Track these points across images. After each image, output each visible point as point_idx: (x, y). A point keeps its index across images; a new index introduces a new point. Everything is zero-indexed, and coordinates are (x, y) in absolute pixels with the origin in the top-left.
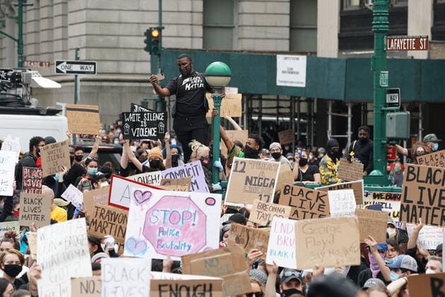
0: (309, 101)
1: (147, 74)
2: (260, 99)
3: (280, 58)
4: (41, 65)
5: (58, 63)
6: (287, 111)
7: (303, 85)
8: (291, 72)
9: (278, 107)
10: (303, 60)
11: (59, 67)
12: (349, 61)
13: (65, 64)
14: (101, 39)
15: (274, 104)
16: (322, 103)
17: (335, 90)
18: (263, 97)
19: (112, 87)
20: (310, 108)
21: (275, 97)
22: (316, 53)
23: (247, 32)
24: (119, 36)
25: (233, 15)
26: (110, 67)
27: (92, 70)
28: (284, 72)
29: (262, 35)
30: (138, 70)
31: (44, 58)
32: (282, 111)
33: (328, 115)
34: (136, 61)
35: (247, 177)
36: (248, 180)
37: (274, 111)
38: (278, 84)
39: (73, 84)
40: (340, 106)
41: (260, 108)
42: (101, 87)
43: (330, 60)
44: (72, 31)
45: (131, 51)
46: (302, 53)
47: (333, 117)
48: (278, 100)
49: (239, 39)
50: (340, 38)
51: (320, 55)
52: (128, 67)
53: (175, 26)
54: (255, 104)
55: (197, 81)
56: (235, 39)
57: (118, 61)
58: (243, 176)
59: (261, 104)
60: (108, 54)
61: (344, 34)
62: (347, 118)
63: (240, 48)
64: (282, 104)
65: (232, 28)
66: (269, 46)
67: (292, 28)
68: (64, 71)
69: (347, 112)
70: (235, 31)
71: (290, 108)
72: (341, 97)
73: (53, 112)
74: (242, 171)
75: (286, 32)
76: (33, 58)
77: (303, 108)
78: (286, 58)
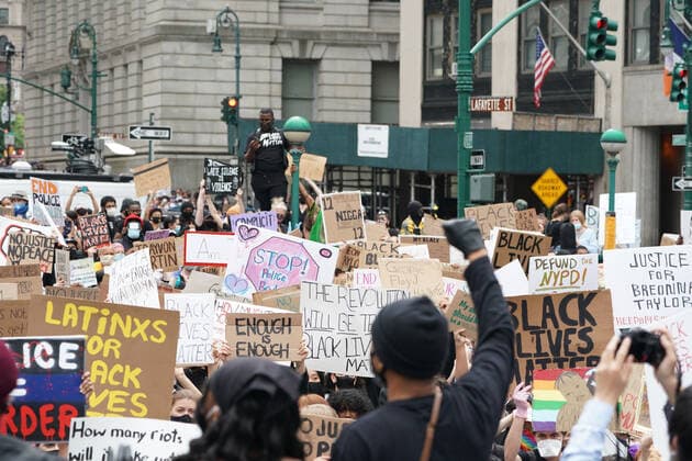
0: (391, 172)
1: (223, 147)
2: (341, 171)
3: (361, 128)
4: (115, 137)
5: (132, 129)
6: (369, 183)
7: (386, 156)
8: (373, 142)
9: (359, 180)
10: (385, 130)
11: (133, 133)
12: (433, 131)
13: (138, 129)
14: (176, 110)
15: (355, 176)
16: (405, 175)
17: (418, 161)
18: (344, 168)
19: (188, 160)
20: (392, 180)
21: (356, 169)
22: (398, 125)
23: (327, 104)
24: (195, 107)
25: (312, 87)
26: (186, 139)
27: (167, 136)
28: (365, 142)
29: (341, 107)
30: (215, 143)
31: (118, 130)
32: (363, 183)
33: (410, 188)
34: (212, 133)
35: (337, 214)
36: (339, 216)
37: (355, 184)
38: (360, 154)
39: (147, 157)
40: (423, 177)
41: (341, 180)
42: (176, 160)
43: (413, 130)
44: (147, 102)
45: (207, 122)
46: (384, 124)
47: (416, 188)
48: (359, 172)
49: (320, 111)
50: (424, 109)
51: (402, 124)
52: (204, 140)
53: (252, 98)
54: (336, 175)
55: (275, 138)
56: (315, 111)
57: (194, 133)
58: (333, 212)
59: (341, 175)
60: (183, 126)
61: (428, 105)
62: (430, 190)
63: (320, 120)
64: (363, 176)
65: (311, 100)
66: (350, 118)
67: (374, 100)
68: (138, 137)
69: (430, 184)
70: (315, 103)
71: (372, 180)
72: (425, 168)
73: (126, 180)
74: (331, 208)
75: (367, 104)
76: (107, 130)
77: (385, 180)
78: (367, 128)
